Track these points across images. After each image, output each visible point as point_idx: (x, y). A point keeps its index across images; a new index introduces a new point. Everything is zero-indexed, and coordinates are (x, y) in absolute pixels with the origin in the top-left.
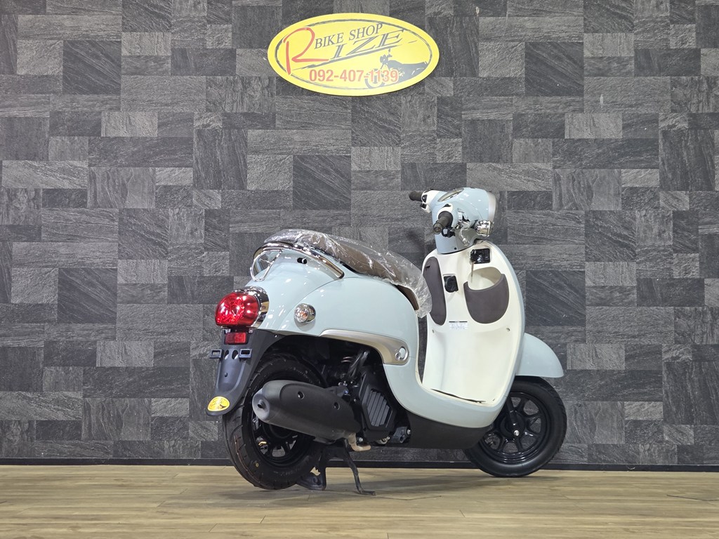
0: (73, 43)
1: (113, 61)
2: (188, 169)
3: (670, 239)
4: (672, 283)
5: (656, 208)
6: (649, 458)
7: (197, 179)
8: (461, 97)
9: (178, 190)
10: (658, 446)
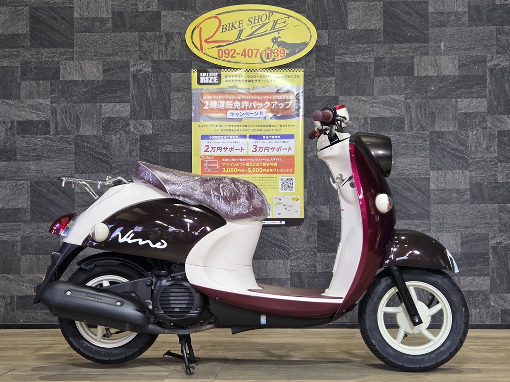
0: (36, 9)
1: (67, 22)
2: (126, 104)
3: (495, 152)
4: (496, 186)
5: (484, 128)
6: (479, 319)
7: (133, 112)
8: (334, 45)
9: (119, 121)
10: (486, 310)
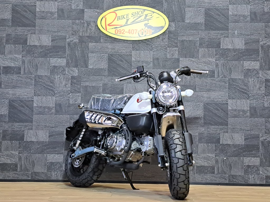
0: (16, 6)
1: (32, 13)
2: (64, 59)
3: (263, 90)
4: (264, 109)
5: (257, 78)
6: (254, 181)
7: (68, 63)
8: (178, 31)
9: (60, 68)
10: (258, 176)
